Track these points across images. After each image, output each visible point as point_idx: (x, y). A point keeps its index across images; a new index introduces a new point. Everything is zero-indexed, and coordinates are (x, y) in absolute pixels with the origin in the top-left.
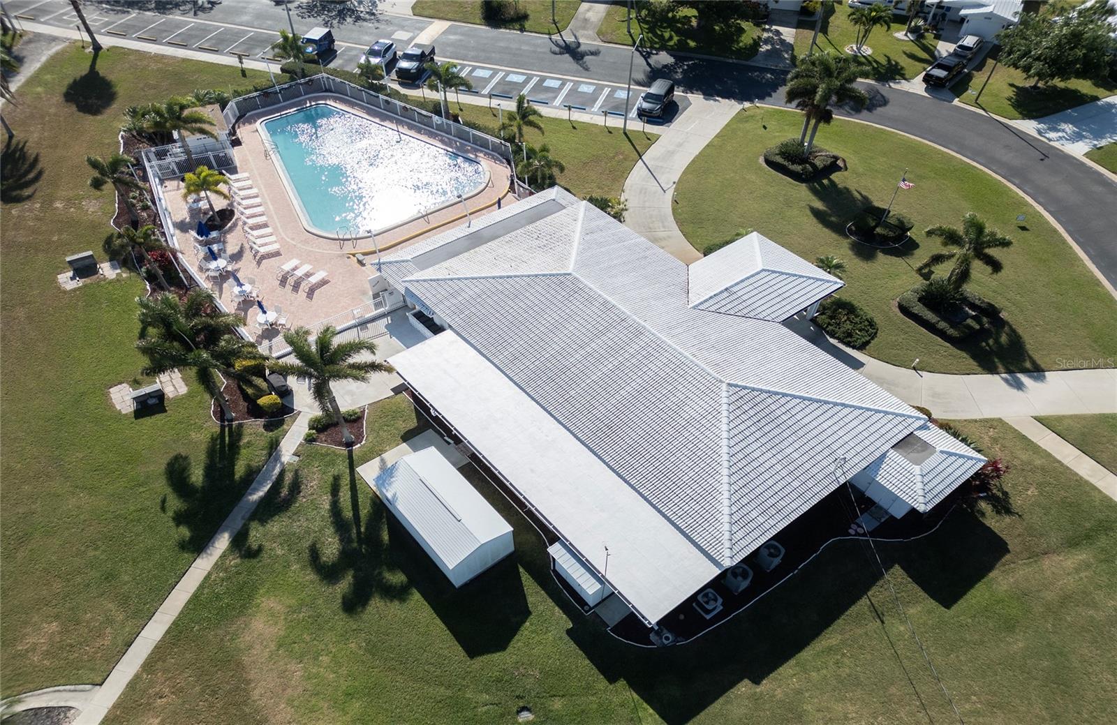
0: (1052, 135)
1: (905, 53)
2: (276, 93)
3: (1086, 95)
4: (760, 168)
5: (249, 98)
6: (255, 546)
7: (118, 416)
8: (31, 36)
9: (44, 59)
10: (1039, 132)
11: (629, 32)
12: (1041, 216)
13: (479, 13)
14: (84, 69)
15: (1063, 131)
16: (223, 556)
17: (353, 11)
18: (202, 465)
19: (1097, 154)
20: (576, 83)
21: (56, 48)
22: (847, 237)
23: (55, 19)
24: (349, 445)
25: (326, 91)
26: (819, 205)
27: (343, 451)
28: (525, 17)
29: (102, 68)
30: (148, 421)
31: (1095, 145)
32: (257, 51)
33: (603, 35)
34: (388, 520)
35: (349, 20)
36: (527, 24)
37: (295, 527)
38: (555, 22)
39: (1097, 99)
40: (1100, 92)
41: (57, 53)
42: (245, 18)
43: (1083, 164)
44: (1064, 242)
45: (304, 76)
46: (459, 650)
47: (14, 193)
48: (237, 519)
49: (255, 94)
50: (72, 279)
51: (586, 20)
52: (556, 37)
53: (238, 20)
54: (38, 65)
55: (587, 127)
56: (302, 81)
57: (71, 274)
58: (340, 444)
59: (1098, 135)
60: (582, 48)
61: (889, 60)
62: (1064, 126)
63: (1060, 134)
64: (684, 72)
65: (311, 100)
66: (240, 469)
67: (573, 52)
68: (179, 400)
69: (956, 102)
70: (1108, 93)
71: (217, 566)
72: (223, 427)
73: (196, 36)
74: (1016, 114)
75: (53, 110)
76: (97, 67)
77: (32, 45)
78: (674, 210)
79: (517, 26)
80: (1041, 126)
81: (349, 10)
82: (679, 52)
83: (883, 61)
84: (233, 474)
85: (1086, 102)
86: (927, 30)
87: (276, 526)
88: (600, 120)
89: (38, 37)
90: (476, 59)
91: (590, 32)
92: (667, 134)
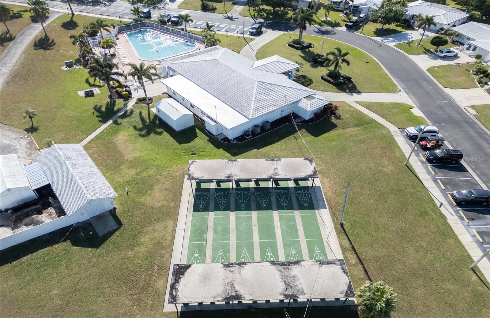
0: (385, 41)
1: (342, 20)
2: (131, 26)
3: (399, 31)
4: (286, 47)
5: (122, 27)
6: (119, 123)
7: (80, 97)
8: (52, 11)
9: (56, 17)
10: (381, 40)
11: (250, 13)
12: (374, 60)
13: (200, 8)
14: (69, 19)
15: (389, 40)
16: (111, 124)
17: (158, 7)
18: (105, 107)
19: (398, 46)
20: (230, 26)
21: (59, 15)
22: (309, 62)
23: (60, 7)
24: (148, 104)
25: (148, 26)
26: (303, 55)
27: (147, 105)
28: (216, 9)
29: (74, 19)
30: (89, 99)
31: (398, 43)
32: (125, 16)
33: (241, 14)
34: (159, 120)
35: (156, 9)
36: (216, 11)
37: (131, 120)
38: (225, 11)
39: (402, 32)
40: (403, 30)
41: (60, 16)
42: (122, 8)
43: (393, 48)
44: (380, 66)
45: (140, 21)
46: (177, 143)
47: (47, 48)
48: (115, 118)
49: (124, 26)
50: (66, 68)
51: (236, 10)
52: (226, 15)
53: (119, 9)
54: (54, 19)
55: (231, 36)
56: (140, 23)
57: (65, 67)
58: (146, 104)
59: (399, 41)
60: (233, 17)
61: (336, 22)
62: (389, 38)
63: (388, 41)
64: (267, 24)
65: (142, 29)
66: (116, 108)
67: (231, 19)
68: (98, 95)
69: (356, 32)
70: (406, 30)
71: (108, 126)
72: (111, 101)
73: (105, 12)
74: (374, 35)
75: (59, 29)
76: (73, 19)
77: (52, 14)
78: (256, 55)
79: (213, 12)
80: (382, 39)
81: (156, 7)
82: (266, 19)
83: (334, 22)
84: (114, 109)
85: (398, 33)
86: (350, 14)
87: (125, 120)
88: (236, 35)
89: (54, 12)
90: (197, 20)
91: (237, 14)
92: (257, 39)
